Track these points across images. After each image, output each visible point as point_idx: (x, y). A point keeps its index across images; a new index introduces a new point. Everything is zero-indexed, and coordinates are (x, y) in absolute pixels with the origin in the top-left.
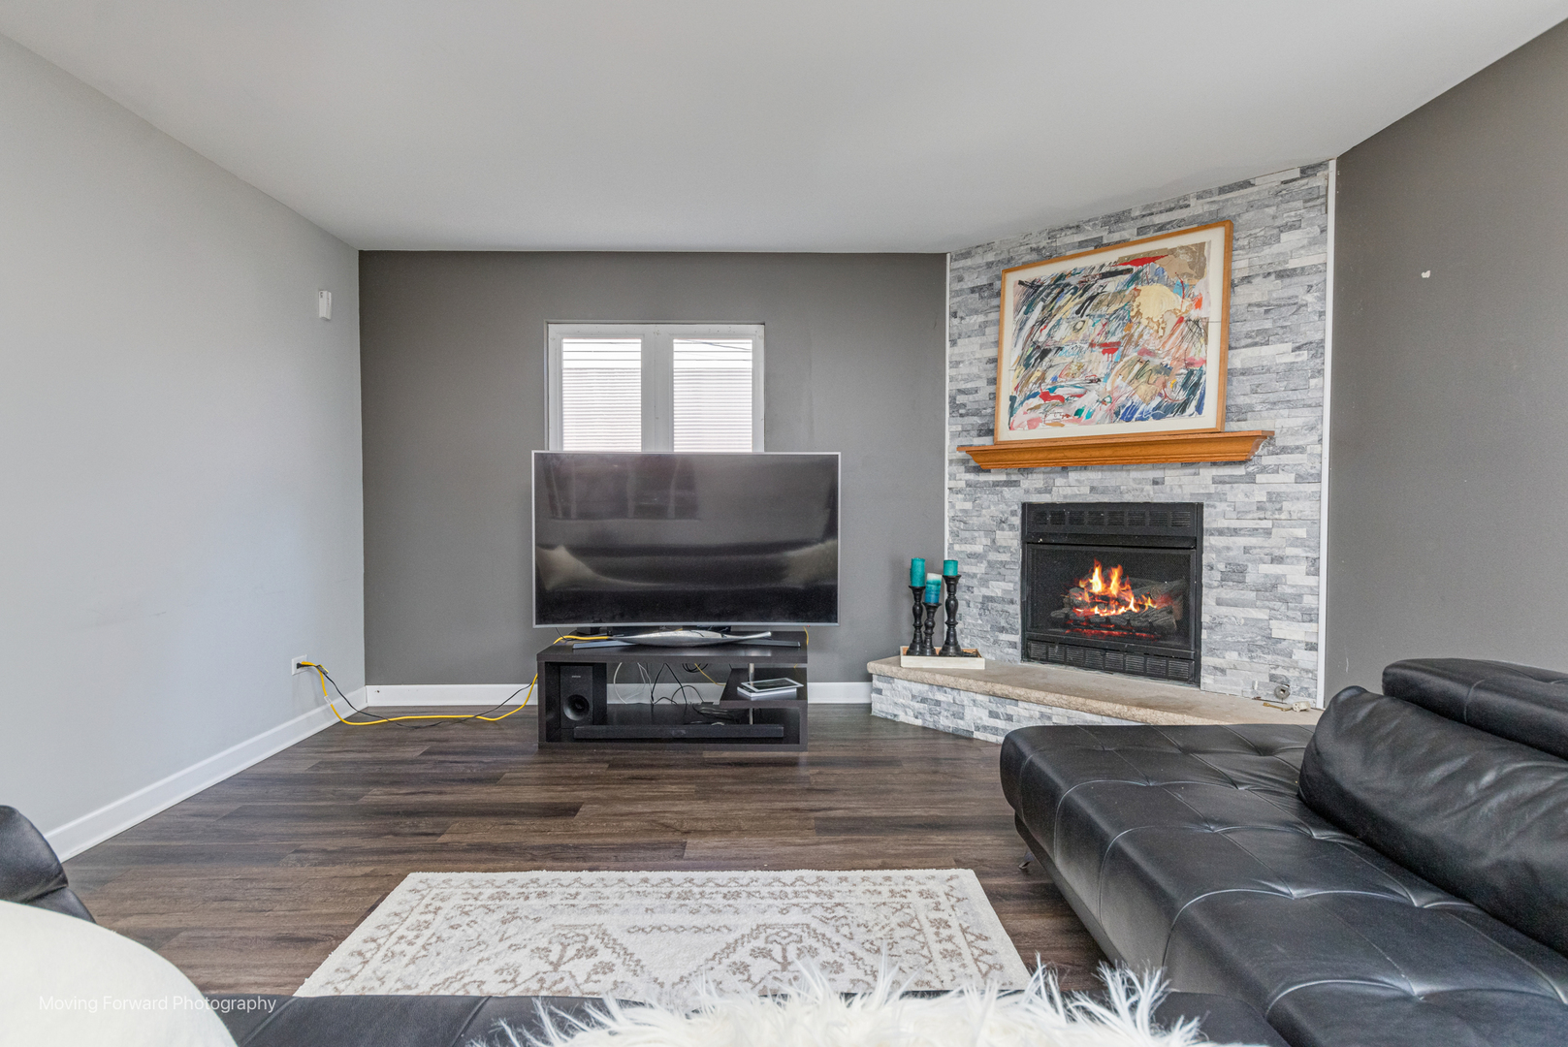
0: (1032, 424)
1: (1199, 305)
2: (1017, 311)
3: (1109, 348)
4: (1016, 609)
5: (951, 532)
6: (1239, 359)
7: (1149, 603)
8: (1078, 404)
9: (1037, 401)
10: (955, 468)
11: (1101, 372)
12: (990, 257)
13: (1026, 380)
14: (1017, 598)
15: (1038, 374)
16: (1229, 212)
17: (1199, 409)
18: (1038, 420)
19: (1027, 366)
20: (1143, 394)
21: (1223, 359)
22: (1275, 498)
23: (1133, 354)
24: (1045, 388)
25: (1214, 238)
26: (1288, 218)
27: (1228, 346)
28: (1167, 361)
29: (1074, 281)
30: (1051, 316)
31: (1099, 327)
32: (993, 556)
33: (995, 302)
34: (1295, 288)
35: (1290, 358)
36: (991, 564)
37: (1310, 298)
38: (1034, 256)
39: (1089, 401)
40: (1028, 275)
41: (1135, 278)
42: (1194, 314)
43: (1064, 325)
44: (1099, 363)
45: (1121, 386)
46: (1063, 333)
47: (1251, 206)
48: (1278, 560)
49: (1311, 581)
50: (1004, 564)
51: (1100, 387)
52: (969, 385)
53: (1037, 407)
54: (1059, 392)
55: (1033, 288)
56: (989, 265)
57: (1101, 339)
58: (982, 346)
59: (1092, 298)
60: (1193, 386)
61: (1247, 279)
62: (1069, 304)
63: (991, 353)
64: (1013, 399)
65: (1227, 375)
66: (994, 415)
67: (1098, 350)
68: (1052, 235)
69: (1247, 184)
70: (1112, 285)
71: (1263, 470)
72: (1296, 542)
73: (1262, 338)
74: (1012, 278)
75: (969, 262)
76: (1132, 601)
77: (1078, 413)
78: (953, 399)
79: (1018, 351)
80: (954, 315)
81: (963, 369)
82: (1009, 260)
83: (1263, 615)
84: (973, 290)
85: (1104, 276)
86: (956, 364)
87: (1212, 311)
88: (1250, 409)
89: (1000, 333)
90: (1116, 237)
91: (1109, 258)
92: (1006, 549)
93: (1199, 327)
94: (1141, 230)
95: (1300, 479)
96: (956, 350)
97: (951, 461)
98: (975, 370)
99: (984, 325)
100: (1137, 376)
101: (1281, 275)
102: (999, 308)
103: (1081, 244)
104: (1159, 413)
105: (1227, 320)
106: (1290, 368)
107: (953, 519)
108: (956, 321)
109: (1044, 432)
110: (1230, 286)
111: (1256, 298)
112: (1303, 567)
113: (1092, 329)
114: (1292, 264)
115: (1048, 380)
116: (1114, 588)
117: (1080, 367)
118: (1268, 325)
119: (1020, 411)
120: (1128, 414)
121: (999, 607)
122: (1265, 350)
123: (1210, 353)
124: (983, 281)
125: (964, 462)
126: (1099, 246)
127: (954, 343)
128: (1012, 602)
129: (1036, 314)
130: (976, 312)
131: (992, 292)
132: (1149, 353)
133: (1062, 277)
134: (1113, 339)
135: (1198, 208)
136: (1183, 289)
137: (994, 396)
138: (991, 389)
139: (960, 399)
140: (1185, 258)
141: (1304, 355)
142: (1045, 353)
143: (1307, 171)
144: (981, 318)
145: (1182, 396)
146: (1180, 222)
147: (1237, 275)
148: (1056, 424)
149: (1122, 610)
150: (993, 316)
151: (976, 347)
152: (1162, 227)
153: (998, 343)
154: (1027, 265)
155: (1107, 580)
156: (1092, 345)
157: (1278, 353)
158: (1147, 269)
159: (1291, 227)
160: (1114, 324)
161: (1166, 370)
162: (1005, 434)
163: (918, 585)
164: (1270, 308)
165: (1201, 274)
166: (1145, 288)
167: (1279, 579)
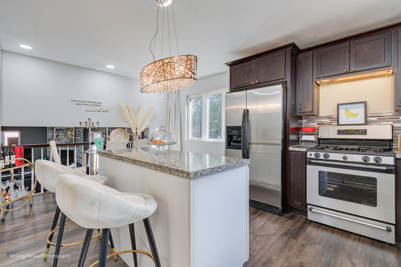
1: (73, 133)
2: (55, 131)
3: (65, 136)
5: (48, 153)
6: (77, 138)
8: (62, 141)
9: (58, 140)
11: (64, 138)
13: (56, 138)
15: (58, 138)
19: (57, 137)
20: (68, 140)
22: (79, 149)
23: (67, 137)
25: (74, 128)
27: (75, 137)
28: (70, 138)
29: (61, 129)
30: (59, 132)
33: (53, 130)
34: (80, 133)
37: (81, 134)
39: (63, 141)
40: (57, 128)
41: (67, 130)
42: (72, 134)
43: (60, 133)
44: (64, 137)
45: (66, 140)
46: (60, 134)
48: (80, 154)
54: (60, 140)
55: (57, 130)
58: (52, 134)
59: (63, 131)
60: (72, 140)
61: (77, 132)
62: (61, 131)
63: (53, 135)
65: (75, 140)
67: (64, 136)
70: (65, 130)
71: (78, 147)
73: (78, 137)
74: (55, 128)
77: (62, 142)
78: (48, 139)
80: (48, 130)
81: (49, 136)
83: (79, 159)
88: (77, 142)
89: (54, 133)
93: (73, 135)
95: (81, 148)
96: (49, 134)
98: (51, 136)
101: (79, 132)
102: (54, 130)
104: (69, 142)
105: (75, 135)
106: (80, 139)
107: (48, 152)
108: (48, 131)
110: (75, 132)
111: (77, 133)
113: (63, 134)
114: (80, 131)
117: (62, 137)
120: (66, 142)
122: (78, 138)
123: (73, 138)
129: (58, 132)
136: (71, 132)
139: (49, 139)
140: (72, 129)
142: (58, 136)
144: (52, 131)
145: (71, 141)
147: (76, 131)
148: (59, 143)
150: (53, 131)
153: (53, 134)
157: (79, 138)
158: (68, 129)
160: (65, 134)
161: (70, 139)
164: (79, 134)
165: (73, 131)
166: (68, 131)
167: (80, 156)
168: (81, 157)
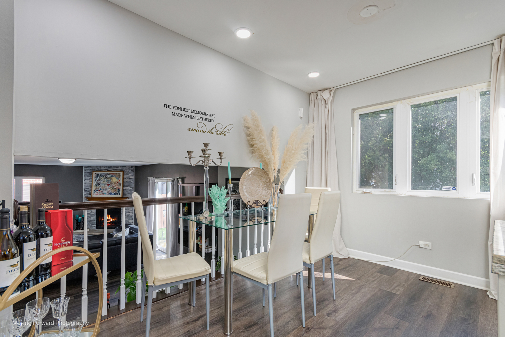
0: (97, 194)
1: (120, 181)
2: (95, 177)
3: (109, 185)
4: (96, 221)
6: (125, 188)
7: (114, 220)
8: (104, 192)
9: (98, 191)
10: (85, 200)
11: (107, 188)
12: (91, 168)
13: (96, 188)
14: (95, 220)
15: (98, 187)
16: (124, 170)
17: (119, 194)
18: (98, 194)
19: (96, 186)
20: (112, 192)
21: (123, 188)
23: (111, 186)
24: (99, 189)
25: (121, 173)
26: (130, 172)
27: (123, 186)
28: (116, 188)
29: (104, 175)
30: (100, 179)
31: (107, 182)
32: (91, 214)
33: (92, 175)
34: (130, 180)
35: (130, 188)
36: (91, 215)
37: (132, 182)
38: (98, 170)
39: (106, 192)
40: (97, 173)
41: (112, 176)
42: (119, 182)
43: (102, 181)
44: (107, 187)
45: (110, 190)
46: (102, 182)
47: (126, 170)
48: (129, 212)
49: (133, 215)
50: (93, 215)
51: (107, 190)
52: (87, 187)
53: (98, 192)
54: (101, 190)
55: (97, 175)
56: (91, 170)
57: (107, 183)
58: (89, 181)
59: (106, 178)
60: (119, 191)
61: (126, 178)
62: (103, 178)
63: (91, 183)
64: (94, 191)
65: (123, 190)
66: (91, 192)
67: (107, 185)
68: (101, 167)
69: (125, 167)
70: (109, 176)
72: (131, 210)
73: (127, 186)
74: (94, 173)
75: (87, 168)
76: (111, 220)
77: (104, 193)
78: (84, 189)
79: (95, 183)
80: (85, 176)
81: (86, 185)
82: (94, 170)
83: (128, 219)
84: (88, 173)
85: (108, 175)
86: (85, 184)
87: (121, 182)
88: (126, 194)
89: (92, 180)
90: (110, 170)
91: (109, 173)
92: (94, 212)
93: (120, 184)
94: (113, 170)
96: (85, 182)
97: (84, 199)
98: (88, 185)
99: (90, 178)
100: (112, 189)
101: (129, 178)
102: (92, 176)
103: (105, 170)
104: (115, 194)
105: (123, 183)
106: (130, 190)
108: (85, 177)
109: (99, 196)
110: (123, 179)
111: (127, 181)
112: (132, 213)
114: (130, 178)
115: (100, 188)
116: (109, 218)
117: (104, 187)
118: (128, 184)
119: (95, 192)
120: (111, 194)
121: (92, 221)
122: (128, 187)
123: (121, 187)
124: (90, 172)
125: (86, 199)
126: (108, 171)
127: (85, 180)
128: (94, 220)
129: (98, 178)
130: (88, 176)
131: (91, 174)
132: (114, 186)
133: (102, 174)
134: (109, 184)
135: (120, 168)
136: (118, 179)
137: (91, 189)
138: (91, 188)
139: (86, 189)
140: (118, 175)
141: (132, 188)
142: (99, 184)
143: (132, 167)
144: (89, 177)
145: (117, 192)
146: (118, 170)
147: (124, 178)
148: (101, 195)
149: (110, 221)
150: (91, 177)
151: (89, 182)
152: (116, 170)
154: (97, 171)
155: (108, 217)
156: (106, 184)
157: (129, 188)
158: (113, 175)
159: (130, 173)
160: (109, 182)
161: (116, 189)
162: (93, 196)
163: (77, 219)
164: (128, 182)
165: (120, 177)
166: (113, 178)
167: (129, 215)
168: (131, 217)
